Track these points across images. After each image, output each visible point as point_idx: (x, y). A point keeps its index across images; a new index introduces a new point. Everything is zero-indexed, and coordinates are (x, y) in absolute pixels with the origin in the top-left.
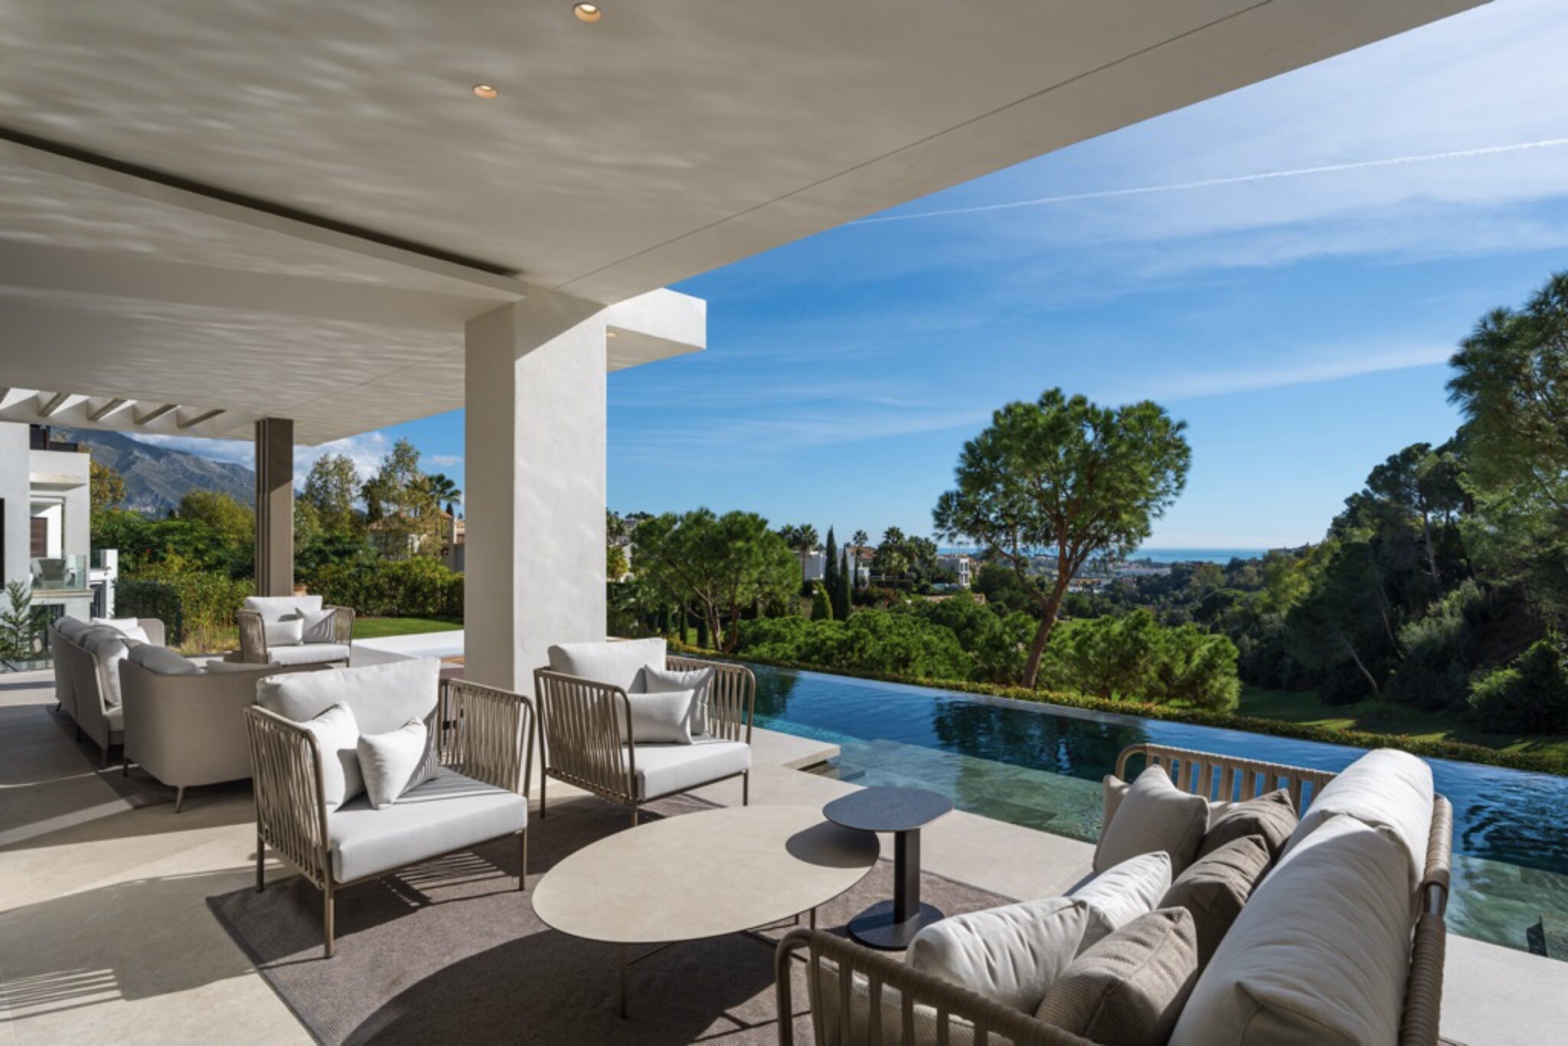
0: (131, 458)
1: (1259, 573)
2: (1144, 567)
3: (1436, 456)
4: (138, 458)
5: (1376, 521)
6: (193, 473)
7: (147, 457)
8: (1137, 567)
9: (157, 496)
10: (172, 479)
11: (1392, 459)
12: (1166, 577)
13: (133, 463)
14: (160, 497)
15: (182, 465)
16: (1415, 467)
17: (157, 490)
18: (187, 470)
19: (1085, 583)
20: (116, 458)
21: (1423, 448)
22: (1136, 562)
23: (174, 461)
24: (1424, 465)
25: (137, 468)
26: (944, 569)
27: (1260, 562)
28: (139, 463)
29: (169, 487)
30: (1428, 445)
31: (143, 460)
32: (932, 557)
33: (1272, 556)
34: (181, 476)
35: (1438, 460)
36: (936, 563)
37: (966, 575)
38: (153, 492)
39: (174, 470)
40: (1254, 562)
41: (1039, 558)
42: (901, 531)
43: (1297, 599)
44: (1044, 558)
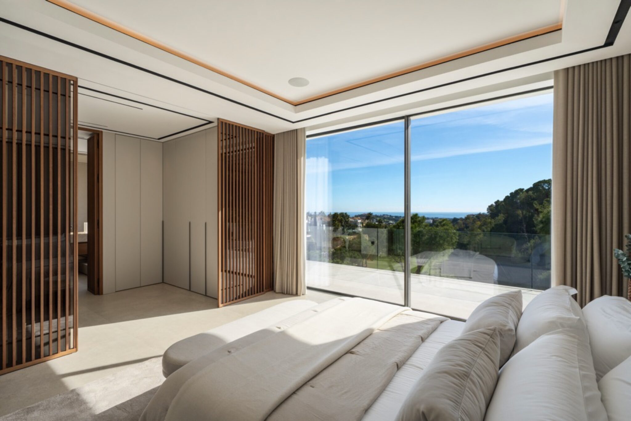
1: (464, 223)
3: (526, 193)
5: (506, 215)
11: (511, 194)
16: (518, 196)
21: (521, 190)
24: (522, 196)
27: (464, 219)
30: (523, 189)
32: (348, 220)
33: (468, 217)
35: (526, 194)
36: (349, 222)
37: (360, 226)
40: (461, 219)
41: (385, 216)
43: (478, 240)
44: (386, 216)
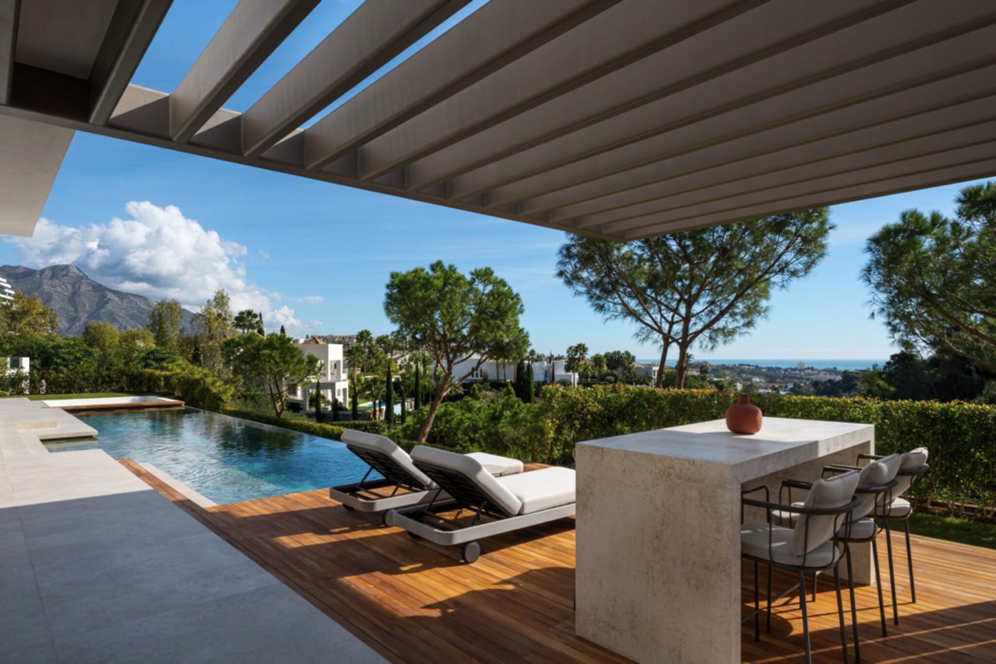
0: (106, 299)
2: (830, 374)
4: (110, 299)
6: (143, 309)
7: (116, 299)
8: (825, 374)
9: (121, 325)
10: (131, 313)
12: (839, 382)
13: (107, 303)
14: (123, 325)
15: (137, 304)
17: (121, 321)
18: (140, 307)
19: (773, 386)
20: (97, 300)
22: (823, 370)
23: (130, 302)
25: (109, 306)
26: (640, 374)
28: (110, 303)
29: (128, 318)
31: (113, 301)
34: (136, 311)
38: (118, 322)
39: (131, 307)
42: (586, 346)
